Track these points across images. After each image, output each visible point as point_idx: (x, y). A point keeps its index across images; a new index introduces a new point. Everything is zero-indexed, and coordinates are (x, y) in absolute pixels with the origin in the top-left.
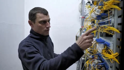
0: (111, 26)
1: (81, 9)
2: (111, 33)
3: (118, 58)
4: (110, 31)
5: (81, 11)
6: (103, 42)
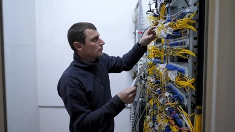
0: (186, 48)
2: (186, 56)
4: (185, 54)
6: (176, 68)
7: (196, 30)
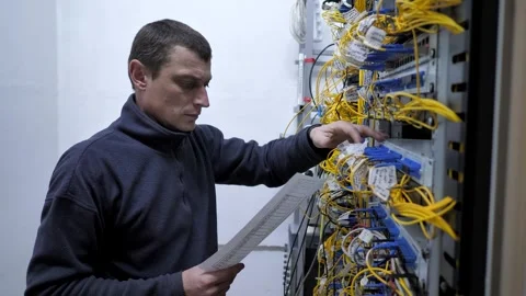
0: (425, 95)
1: (302, 24)
2: (425, 121)
3: (453, 217)
4: (423, 115)
5: (303, 34)
6: (392, 159)
7: (461, 29)
